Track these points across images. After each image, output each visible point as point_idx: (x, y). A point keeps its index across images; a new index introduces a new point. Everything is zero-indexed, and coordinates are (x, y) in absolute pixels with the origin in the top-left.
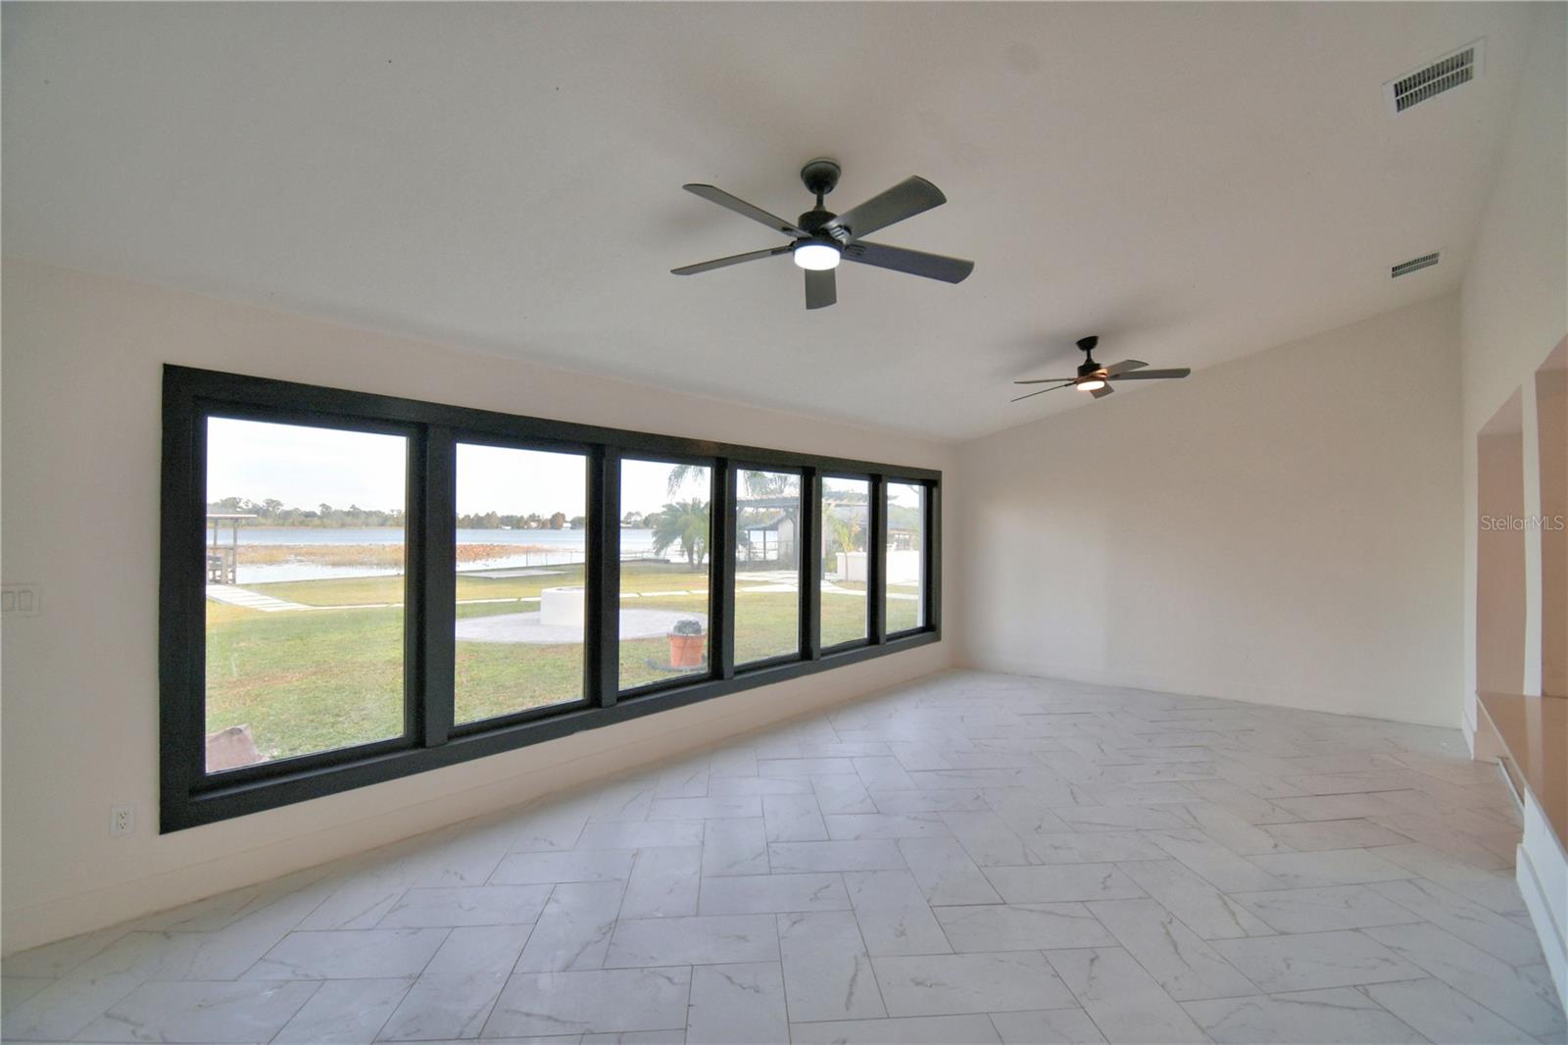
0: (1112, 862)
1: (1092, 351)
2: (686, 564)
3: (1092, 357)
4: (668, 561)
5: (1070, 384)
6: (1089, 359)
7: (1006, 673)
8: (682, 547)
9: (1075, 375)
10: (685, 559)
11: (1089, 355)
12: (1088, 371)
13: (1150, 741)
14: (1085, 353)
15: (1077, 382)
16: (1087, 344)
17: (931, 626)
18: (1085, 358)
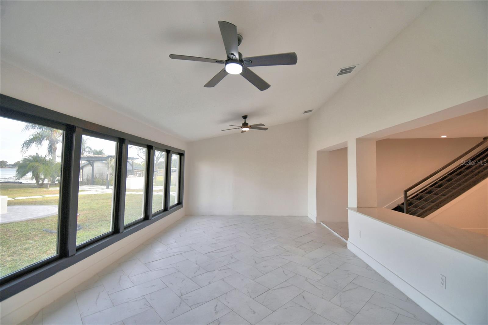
0: (281, 267)
1: (246, 119)
2: (34, 184)
3: (246, 121)
4: (22, 182)
5: (240, 128)
6: (245, 122)
7: (203, 216)
8: (32, 176)
9: (241, 125)
10: (34, 181)
11: (245, 120)
12: (245, 125)
13: (257, 229)
14: (244, 120)
15: (242, 128)
16: (245, 117)
17: (180, 203)
18: (244, 121)
